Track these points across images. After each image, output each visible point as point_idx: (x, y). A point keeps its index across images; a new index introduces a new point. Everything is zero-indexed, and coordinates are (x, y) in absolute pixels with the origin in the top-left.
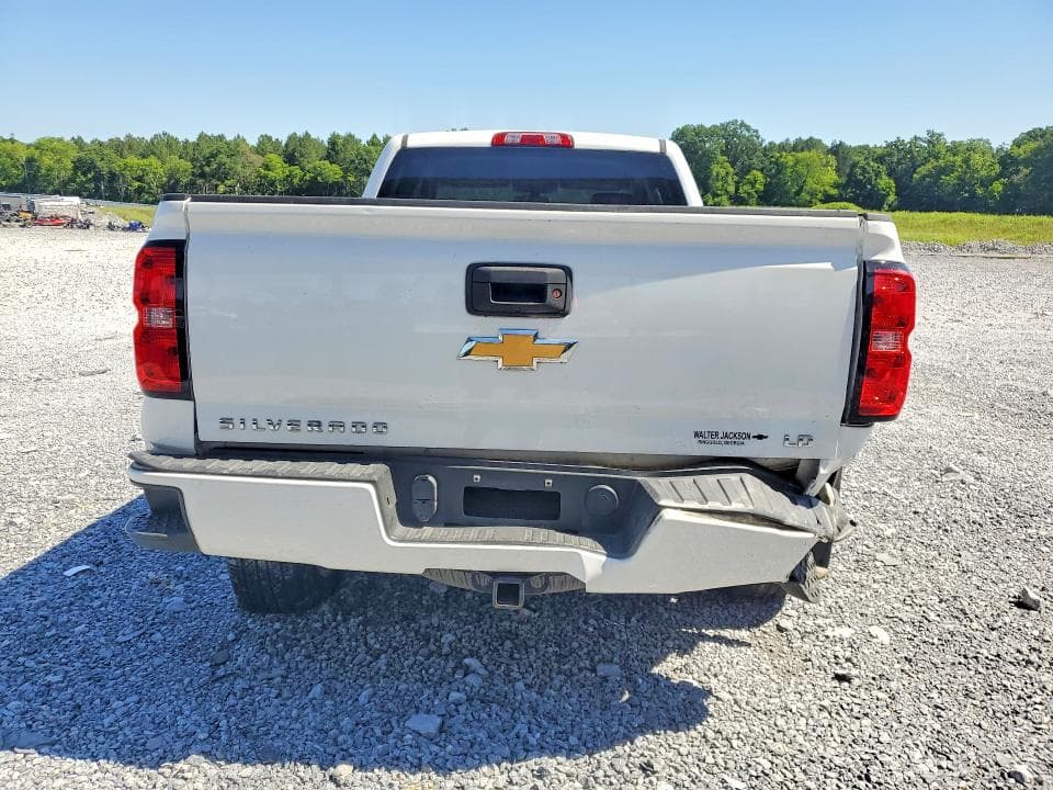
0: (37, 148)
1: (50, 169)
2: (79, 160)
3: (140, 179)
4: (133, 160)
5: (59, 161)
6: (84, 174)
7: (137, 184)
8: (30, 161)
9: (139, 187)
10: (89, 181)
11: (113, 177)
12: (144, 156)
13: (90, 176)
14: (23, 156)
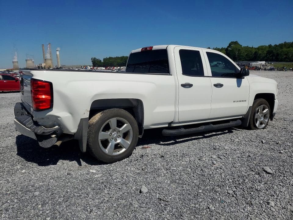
0: (258, 49)
1: (260, 54)
2: (268, 51)
3: (286, 55)
4: (285, 49)
5: (263, 52)
6: (269, 55)
7: (285, 56)
8: (256, 52)
9: (286, 57)
10: (270, 56)
11: (278, 55)
12: (289, 48)
13: (271, 55)
14: (254, 51)
